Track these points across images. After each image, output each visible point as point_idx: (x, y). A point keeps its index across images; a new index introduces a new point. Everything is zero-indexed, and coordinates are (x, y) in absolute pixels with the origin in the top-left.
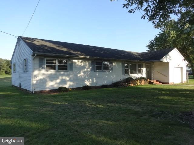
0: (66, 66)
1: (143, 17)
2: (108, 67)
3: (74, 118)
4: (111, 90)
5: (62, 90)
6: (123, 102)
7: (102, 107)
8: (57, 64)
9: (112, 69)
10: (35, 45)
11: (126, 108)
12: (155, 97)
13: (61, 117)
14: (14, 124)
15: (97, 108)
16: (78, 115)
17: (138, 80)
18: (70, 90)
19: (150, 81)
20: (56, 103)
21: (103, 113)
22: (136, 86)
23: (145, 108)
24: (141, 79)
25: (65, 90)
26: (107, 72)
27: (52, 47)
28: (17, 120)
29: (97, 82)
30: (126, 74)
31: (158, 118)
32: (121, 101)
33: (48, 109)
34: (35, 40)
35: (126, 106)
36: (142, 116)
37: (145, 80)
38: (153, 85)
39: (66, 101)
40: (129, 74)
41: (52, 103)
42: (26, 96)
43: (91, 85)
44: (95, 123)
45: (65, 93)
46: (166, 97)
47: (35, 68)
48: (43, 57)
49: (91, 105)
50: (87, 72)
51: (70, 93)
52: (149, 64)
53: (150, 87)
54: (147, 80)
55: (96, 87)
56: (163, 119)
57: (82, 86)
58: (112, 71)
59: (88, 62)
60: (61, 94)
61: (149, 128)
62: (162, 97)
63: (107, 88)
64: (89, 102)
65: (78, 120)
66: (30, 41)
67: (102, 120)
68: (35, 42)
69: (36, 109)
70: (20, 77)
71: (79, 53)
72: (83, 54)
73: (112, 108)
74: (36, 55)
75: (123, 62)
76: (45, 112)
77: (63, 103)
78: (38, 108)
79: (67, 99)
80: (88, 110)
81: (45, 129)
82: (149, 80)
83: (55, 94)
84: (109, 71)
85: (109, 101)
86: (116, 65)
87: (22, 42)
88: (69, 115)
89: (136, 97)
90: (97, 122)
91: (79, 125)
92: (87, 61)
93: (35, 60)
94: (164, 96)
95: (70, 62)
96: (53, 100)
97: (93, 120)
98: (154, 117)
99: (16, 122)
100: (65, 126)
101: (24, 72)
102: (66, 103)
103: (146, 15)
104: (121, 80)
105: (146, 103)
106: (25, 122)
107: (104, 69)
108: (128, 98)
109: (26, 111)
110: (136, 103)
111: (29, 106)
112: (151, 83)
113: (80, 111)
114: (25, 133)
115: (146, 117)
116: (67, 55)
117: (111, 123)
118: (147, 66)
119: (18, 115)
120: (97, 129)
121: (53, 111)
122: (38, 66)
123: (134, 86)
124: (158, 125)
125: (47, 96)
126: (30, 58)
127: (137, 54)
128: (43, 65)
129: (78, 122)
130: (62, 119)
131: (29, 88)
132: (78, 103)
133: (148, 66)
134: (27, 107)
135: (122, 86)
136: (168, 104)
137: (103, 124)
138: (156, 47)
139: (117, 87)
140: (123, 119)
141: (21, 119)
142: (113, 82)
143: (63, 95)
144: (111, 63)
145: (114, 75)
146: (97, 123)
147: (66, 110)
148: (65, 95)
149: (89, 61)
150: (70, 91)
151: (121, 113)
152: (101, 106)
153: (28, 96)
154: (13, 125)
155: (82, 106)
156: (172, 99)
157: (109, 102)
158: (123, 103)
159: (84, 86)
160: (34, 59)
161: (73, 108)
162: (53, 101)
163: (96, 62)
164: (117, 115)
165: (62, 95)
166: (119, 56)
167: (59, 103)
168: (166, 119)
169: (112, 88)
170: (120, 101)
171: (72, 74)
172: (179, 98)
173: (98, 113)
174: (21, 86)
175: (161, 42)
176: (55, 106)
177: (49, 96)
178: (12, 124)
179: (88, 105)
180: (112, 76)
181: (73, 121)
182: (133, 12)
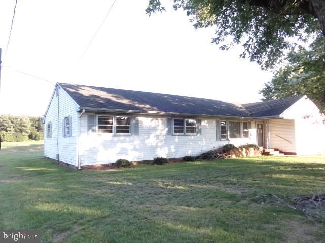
0: (129, 127)
1: (243, 55)
2: (194, 128)
3: (141, 203)
4: (199, 165)
5: (122, 164)
6: (214, 182)
7: (183, 188)
8: (115, 124)
9: (200, 131)
10: (82, 95)
11: (217, 190)
12: (266, 176)
13: (123, 201)
14: (61, 209)
15: (175, 190)
16: (149, 199)
17: (244, 149)
18: (135, 164)
19: (264, 151)
20: (115, 183)
21: (184, 197)
22: (239, 158)
23: (246, 191)
24: (248, 147)
25: (128, 164)
26: (192, 136)
27: (107, 99)
28: (63, 204)
29: (176, 152)
30: (223, 139)
31: (262, 203)
32: (212, 181)
33: (104, 191)
34: (81, 87)
35: (217, 188)
36: (239, 201)
37: (255, 149)
38: (269, 157)
39: (129, 180)
40: (228, 140)
41: (109, 182)
42: (70, 174)
43: (167, 156)
44: (172, 210)
45: (127, 169)
46: (284, 176)
47: (82, 130)
48: (94, 114)
49: (167, 185)
50: (160, 137)
51: (135, 169)
52: (261, 121)
53: (263, 160)
54: (259, 149)
55: (174, 160)
56: (269, 205)
57: (152, 159)
58: (201, 134)
59: (162, 120)
60: (121, 170)
61: (246, 215)
62: (277, 176)
63: (192, 161)
64: (163, 182)
65: (148, 205)
66: (74, 90)
67: (181, 205)
68: (81, 92)
69: (86, 191)
70: (58, 144)
71: (148, 106)
72: (155, 108)
73: (198, 190)
74: (84, 111)
75: (219, 120)
76: (100, 195)
77: (126, 183)
78: (89, 189)
79: (130, 177)
80: (162, 192)
81: (104, 215)
82: (261, 149)
83: (112, 170)
84: (195, 134)
85: (193, 180)
86: (207, 125)
87: (62, 91)
88: (135, 199)
89: (237, 175)
90: (175, 207)
91: (148, 211)
92: (160, 119)
93: (82, 118)
94: (281, 174)
95: (134, 122)
96: (109, 179)
97: (169, 206)
98: (256, 201)
99: (63, 207)
100: (130, 212)
101: (65, 136)
102: (130, 184)
103: (247, 52)
104: (216, 148)
105: (250, 184)
106: (76, 207)
107: (187, 131)
108: (224, 176)
109: (74, 193)
110: (234, 184)
111: (76, 187)
112: (265, 153)
113: (150, 194)
114: (78, 220)
115: (244, 202)
116: (130, 111)
117: (194, 209)
118: (258, 126)
119: (63, 198)
120: (174, 216)
121: (111, 193)
122: (87, 128)
123: (237, 158)
124: (259, 212)
125: (100, 173)
126: (75, 116)
127: (241, 107)
128: (93, 126)
129: (147, 207)
130: (125, 204)
131: (72, 161)
132: (147, 184)
133: (260, 125)
134: (74, 188)
135: (217, 159)
136: (283, 185)
137: (182, 210)
138: (275, 92)
139: (209, 159)
140: (211, 205)
141: (69, 203)
142: (203, 152)
143: (125, 173)
144: (199, 121)
145: (204, 141)
146: (174, 209)
147: (131, 192)
148: (127, 172)
149: (164, 119)
150: (134, 166)
151: (210, 197)
152: (181, 188)
153: (72, 174)
154: (60, 211)
155: (152, 187)
156: (292, 179)
157: (194, 182)
158: (215, 184)
159: (156, 158)
160: (80, 117)
161: (140, 190)
162: (109, 181)
163: (175, 121)
164: (203, 199)
165: (122, 172)
166: (212, 110)
167: (118, 183)
168: (272, 205)
169: (200, 161)
170: (210, 181)
171: (136, 139)
172: (304, 177)
173: (176, 197)
174: (60, 158)
175: (284, 86)
176: (114, 187)
177: (103, 173)
178: (58, 210)
179: (162, 186)
180: (200, 143)
181: (141, 206)
182: (227, 49)
